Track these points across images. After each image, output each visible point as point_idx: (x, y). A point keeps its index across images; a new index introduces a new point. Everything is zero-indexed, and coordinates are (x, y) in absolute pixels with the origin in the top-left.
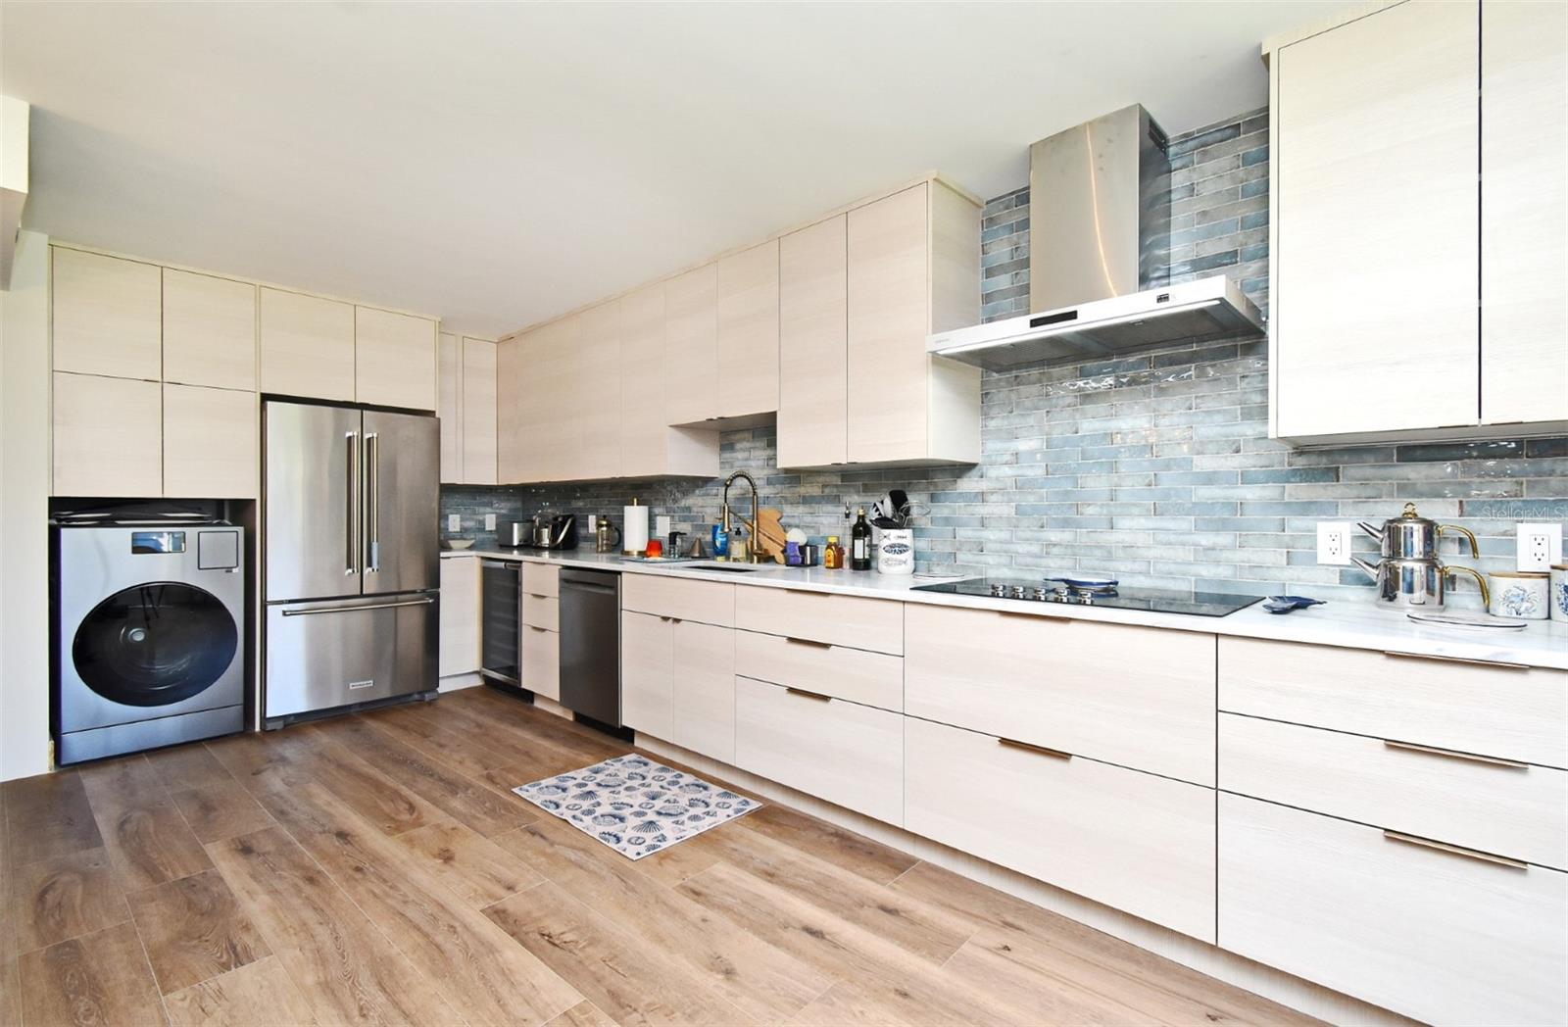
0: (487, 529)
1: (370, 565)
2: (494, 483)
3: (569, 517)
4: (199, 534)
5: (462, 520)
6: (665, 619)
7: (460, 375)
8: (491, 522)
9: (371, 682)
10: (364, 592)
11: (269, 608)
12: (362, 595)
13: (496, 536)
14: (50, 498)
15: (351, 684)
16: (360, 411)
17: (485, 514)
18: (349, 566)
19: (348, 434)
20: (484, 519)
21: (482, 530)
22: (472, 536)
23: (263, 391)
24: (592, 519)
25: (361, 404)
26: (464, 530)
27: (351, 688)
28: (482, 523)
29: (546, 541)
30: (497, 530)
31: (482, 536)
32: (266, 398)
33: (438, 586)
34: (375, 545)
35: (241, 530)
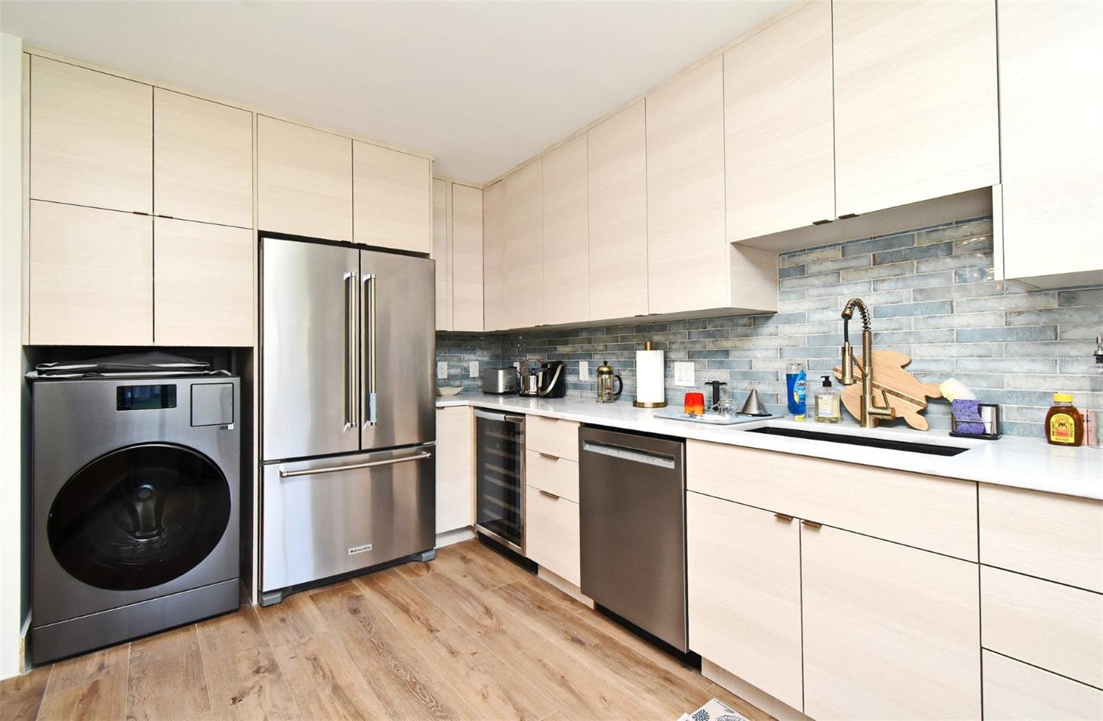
0: (471, 376)
1: (368, 417)
2: (481, 330)
3: (560, 362)
4: (191, 386)
5: (449, 367)
6: (784, 518)
7: (450, 220)
8: (474, 371)
9: (371, 545)
10: (363, 448)
11: (266, 467)
12: (360, 451)
13: (479, 383)
14: (25, 347)
15: (350, 550)
16: (358, 250)
17: (469, 360)
18: (347, 419)
19: (347, 275)
20: (469, 367)
21: (467, 377)
22: (458, 383)
23: (260, 229)
24: (584, 366)
25: (359, 244)
26: (450, 377)
27: (350, 554)
28: (467, 370)
29: (533, 389)
30: (481, 377)
31: (466, 383)
32: (262, 235)
33: (434, 439)
34: (373, 396)
35: (237, 381)
